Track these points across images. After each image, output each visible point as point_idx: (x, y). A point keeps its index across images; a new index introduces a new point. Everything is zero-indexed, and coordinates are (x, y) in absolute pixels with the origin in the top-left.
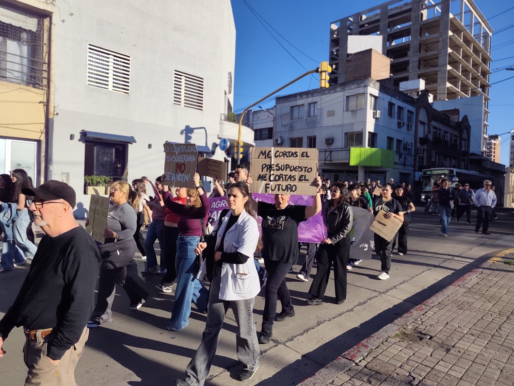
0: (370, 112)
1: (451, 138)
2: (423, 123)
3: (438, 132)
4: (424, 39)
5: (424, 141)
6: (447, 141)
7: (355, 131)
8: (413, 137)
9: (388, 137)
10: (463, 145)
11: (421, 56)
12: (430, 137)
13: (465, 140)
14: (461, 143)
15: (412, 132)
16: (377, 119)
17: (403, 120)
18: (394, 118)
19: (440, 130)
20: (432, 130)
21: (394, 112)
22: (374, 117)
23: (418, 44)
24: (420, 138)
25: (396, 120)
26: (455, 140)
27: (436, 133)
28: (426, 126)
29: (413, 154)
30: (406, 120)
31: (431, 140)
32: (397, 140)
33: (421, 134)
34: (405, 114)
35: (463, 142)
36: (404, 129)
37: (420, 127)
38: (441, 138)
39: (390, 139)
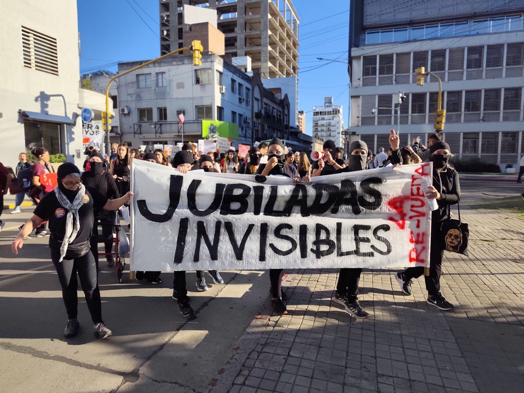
0: (217, 87)
1: (277, 113)
2: (257, 99)
3: (268, 108)
4: (249, 18)
5: (258, 115)
6: (274, 116)
7: (204, 104)
8: (251, 112)
9: (232, 112)
10: (285, 120)
11: (246, 34)
12: (263, 112)
13: (286, 115)
14: (284, 118)
15: (250, 107)
16: (222, 94)
17: (242, 96)
18: (236, 93)
19: (269, 106)
20: (264, 106)
21: (236, 88)
22: (220, 92)
23: (244, 22)
24: (256, 113)
25: (237, 96)
26: (280, 115)
27: (267, 108)
28: (260, 102)
29: (251, 127)
30: (245, 97)
31: (264, 115)
32: (239, 114)
33: (256, 110)
34: (244, 91)
35: (285, 117)
36: (244, 104)
37: (255, 103)
38: (270, 113)
39: (234, 113)
